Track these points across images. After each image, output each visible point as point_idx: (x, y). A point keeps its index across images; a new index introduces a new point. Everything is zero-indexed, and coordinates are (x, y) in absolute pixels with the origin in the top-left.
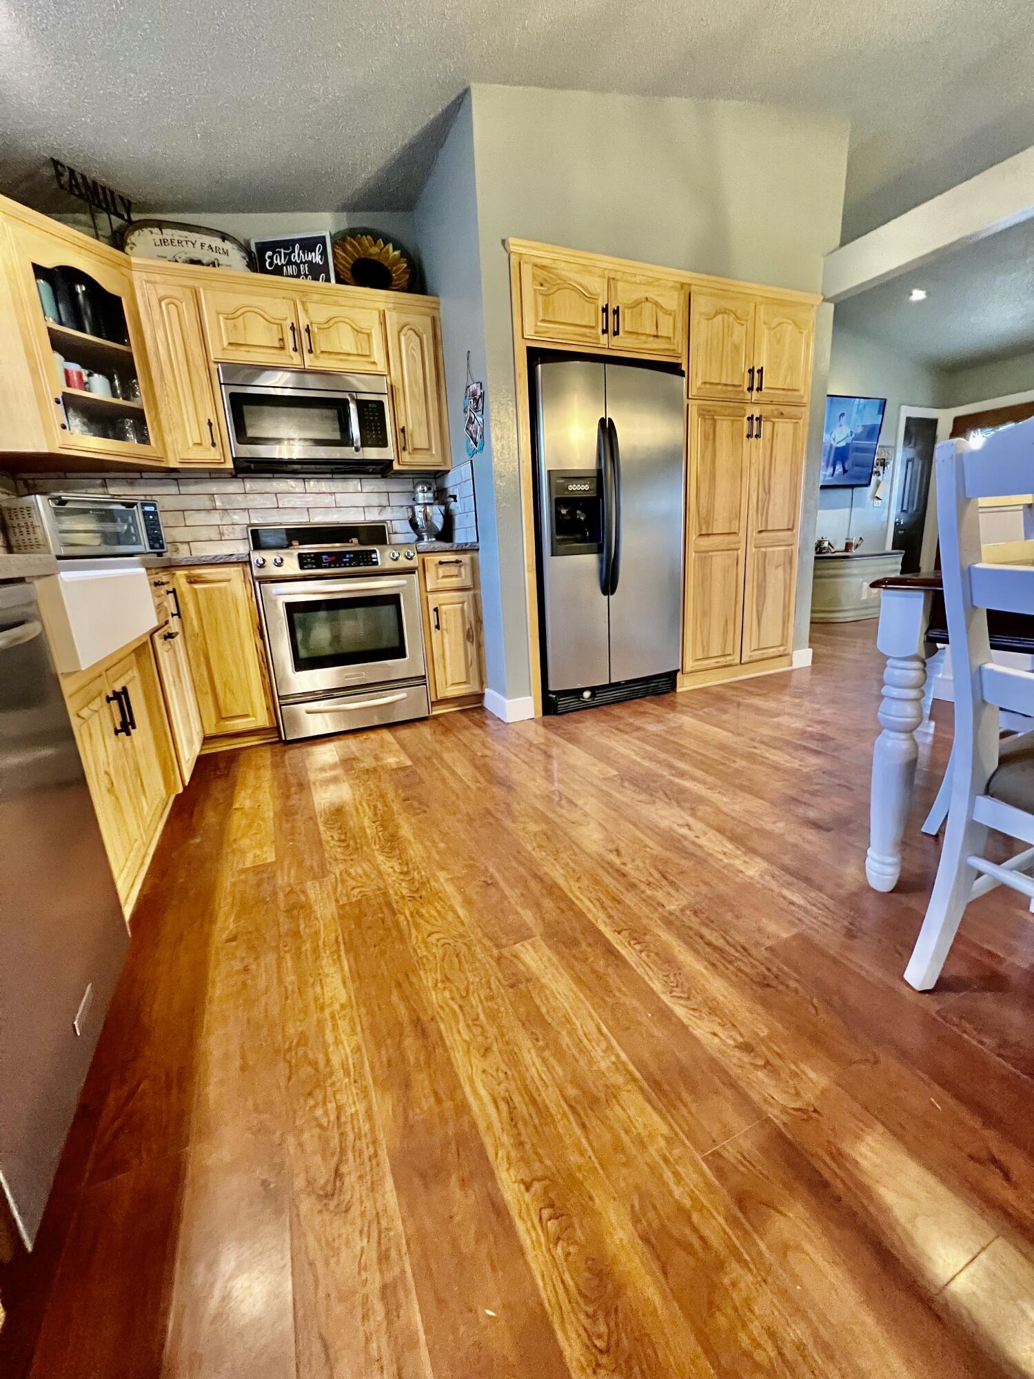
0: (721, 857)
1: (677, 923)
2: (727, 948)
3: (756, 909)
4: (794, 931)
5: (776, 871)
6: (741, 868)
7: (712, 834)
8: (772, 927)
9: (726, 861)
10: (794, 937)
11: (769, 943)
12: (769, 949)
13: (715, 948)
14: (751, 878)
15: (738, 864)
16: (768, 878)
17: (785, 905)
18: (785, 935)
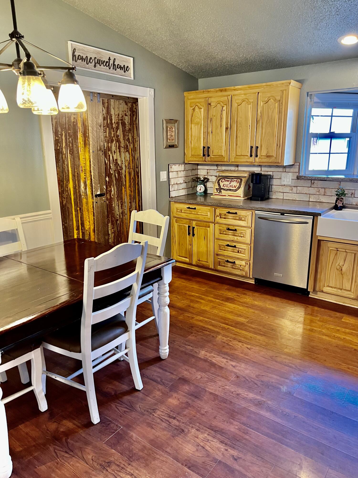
0: (215, 356)
1: (216, 333)
2: (202, 331)
3: (198, 342)
4: (187, 339)
5: (195, 354)
6: (207, 353)
7: (223, 365)
8: (193, 338)
9: (212, 354)
10: (187, 337)
11: (193, 334)
12: (192, 333)
13: (205, 330)
14: (202, 350)
15: (208, 354)
16: (197, 351)
17: (191, 345)
18: (189, 337)
